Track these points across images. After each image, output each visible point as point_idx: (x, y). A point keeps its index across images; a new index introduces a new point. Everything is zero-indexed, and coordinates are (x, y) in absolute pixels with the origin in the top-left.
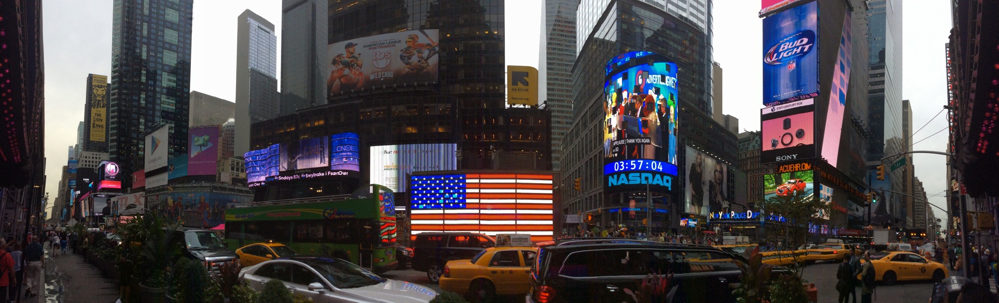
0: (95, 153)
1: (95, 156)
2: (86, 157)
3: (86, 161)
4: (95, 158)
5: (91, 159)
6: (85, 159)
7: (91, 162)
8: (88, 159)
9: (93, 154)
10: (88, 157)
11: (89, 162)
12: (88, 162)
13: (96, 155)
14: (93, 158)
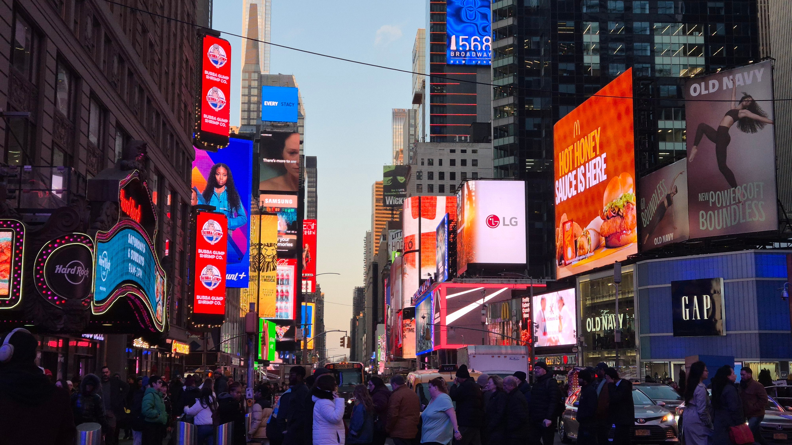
0: (458, 147)
1: (458, 156)
2: (431, 163)
3: (431, 176)
4: (458, 162)
5: (447, 169)
6: (426, 169)
7: (447, 176)
8: (436, 169)
9: (453, 151)
10: (436, 162)
11: (442, 176)
12: (436, 176)
13: (464, 151)
14: (453, 162)
